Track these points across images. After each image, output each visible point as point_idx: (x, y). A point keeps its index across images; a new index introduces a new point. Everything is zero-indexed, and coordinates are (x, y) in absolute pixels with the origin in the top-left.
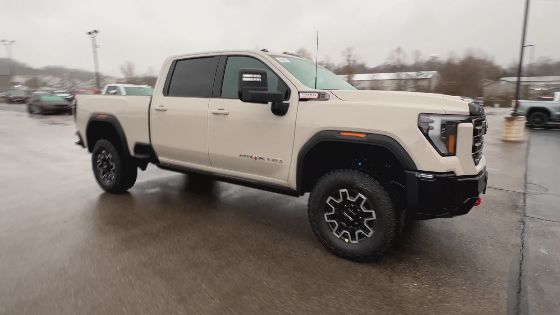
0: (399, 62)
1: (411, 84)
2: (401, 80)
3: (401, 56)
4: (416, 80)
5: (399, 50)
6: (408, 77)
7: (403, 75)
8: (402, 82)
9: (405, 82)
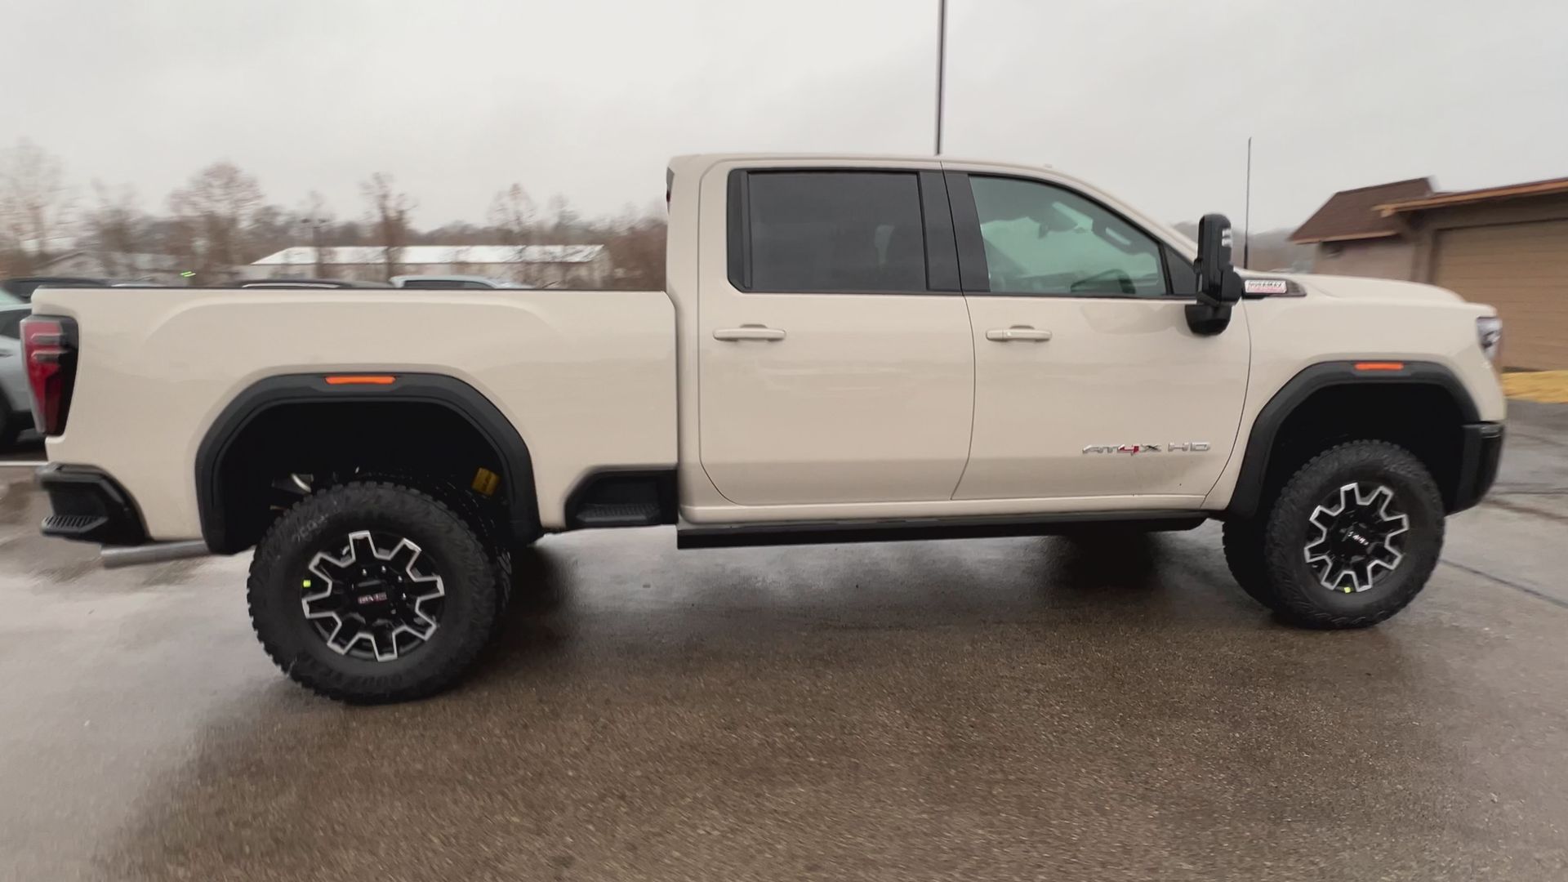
0: (518, 220)
1: (553, 274)
2: (529, 263)
3: (522, 206)
4: (566, 266)
5: (516, 190)
6: (548, 259)
7: (534, 252)
8: (533, 269)
9: (541, 271)
